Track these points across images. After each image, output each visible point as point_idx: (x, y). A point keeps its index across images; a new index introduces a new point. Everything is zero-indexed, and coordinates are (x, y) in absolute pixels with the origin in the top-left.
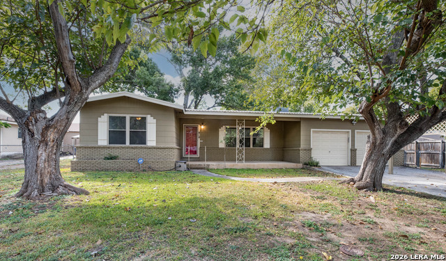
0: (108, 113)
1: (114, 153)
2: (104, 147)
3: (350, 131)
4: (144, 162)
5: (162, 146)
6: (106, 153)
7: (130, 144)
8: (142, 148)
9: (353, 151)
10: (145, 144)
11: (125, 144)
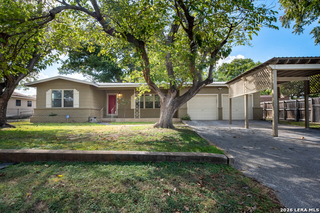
0: (51, 89)
1: (55, 112)
2: (49, 109)
3: (217, 94)
4: (70, 117)
5: (82, 108)
6: (50, 112)
7: (64, 106)
8: (70, 109)
9: (220, 109)
10: (72, 106)
11: (61, 106)
